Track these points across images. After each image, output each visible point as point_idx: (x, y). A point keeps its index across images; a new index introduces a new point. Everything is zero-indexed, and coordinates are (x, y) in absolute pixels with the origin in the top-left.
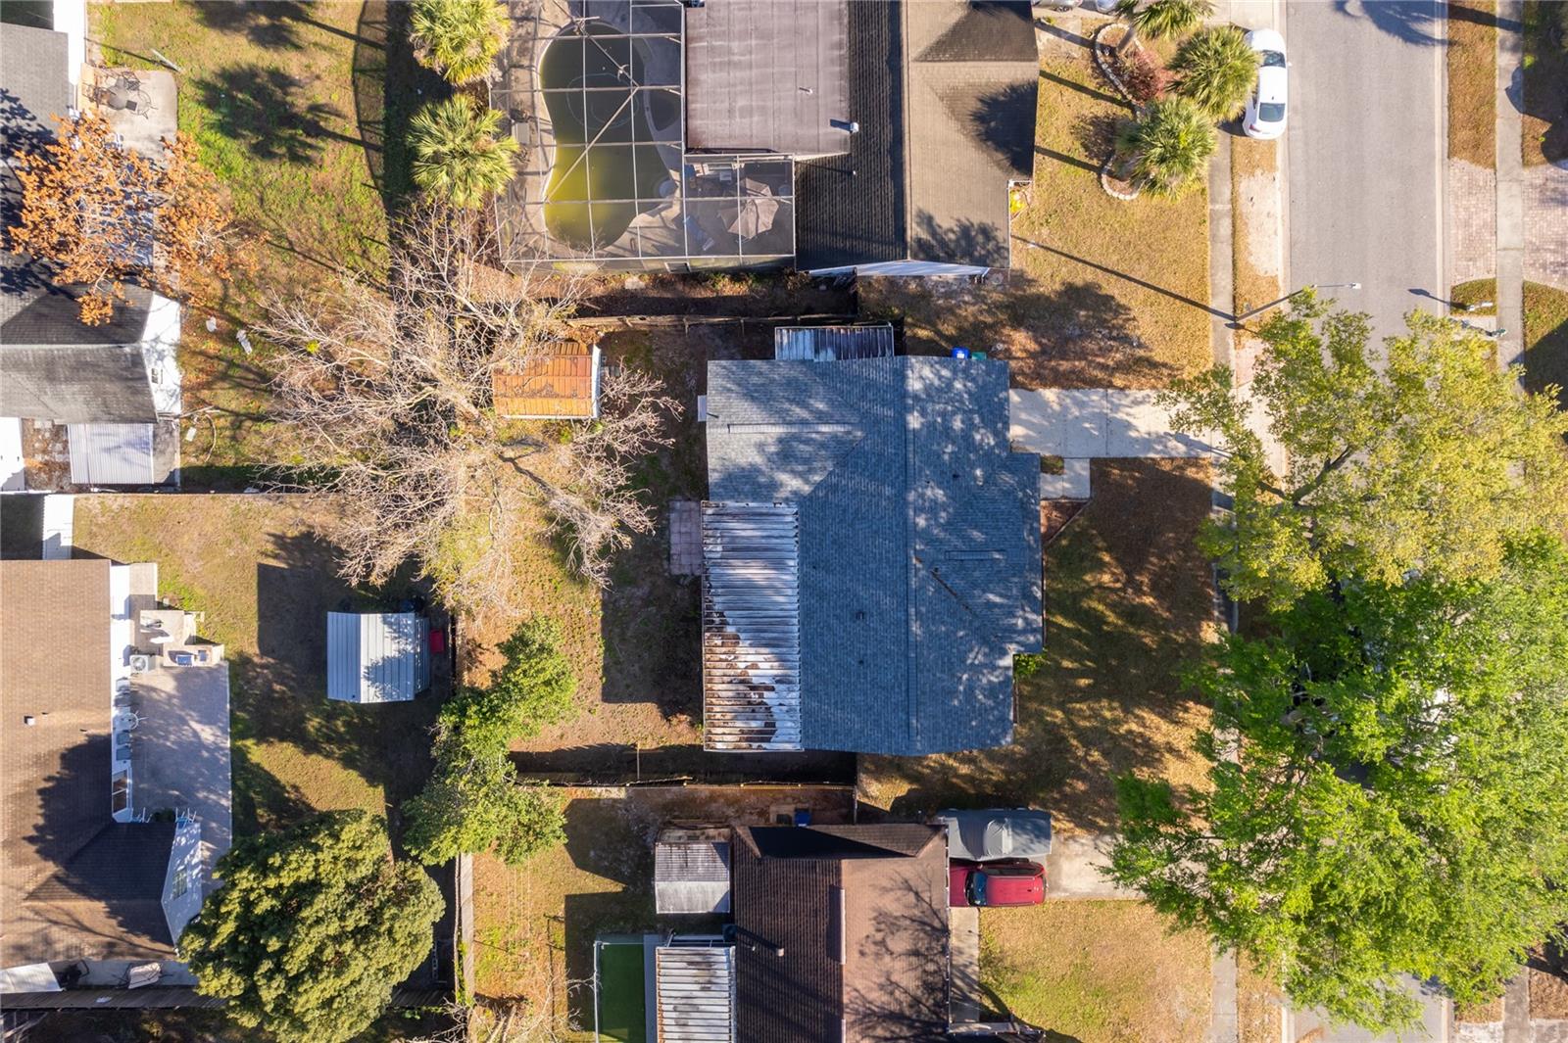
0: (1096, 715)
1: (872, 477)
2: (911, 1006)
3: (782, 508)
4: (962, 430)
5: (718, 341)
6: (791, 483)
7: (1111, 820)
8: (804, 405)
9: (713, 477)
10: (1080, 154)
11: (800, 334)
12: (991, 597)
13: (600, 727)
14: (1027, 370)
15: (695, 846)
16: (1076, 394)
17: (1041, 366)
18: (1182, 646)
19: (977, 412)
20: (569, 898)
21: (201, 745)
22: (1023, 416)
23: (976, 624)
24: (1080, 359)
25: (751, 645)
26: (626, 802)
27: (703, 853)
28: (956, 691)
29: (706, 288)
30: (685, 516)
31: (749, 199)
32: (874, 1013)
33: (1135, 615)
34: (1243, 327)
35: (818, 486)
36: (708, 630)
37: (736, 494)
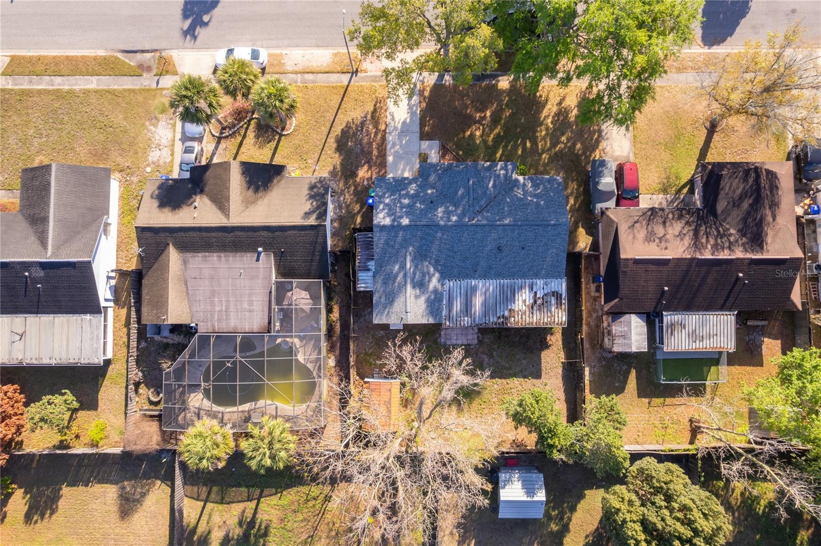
0: (544, 138)
1: (432, 242)
2: (690, 226)
3: (446, 287)
4: (409, 199)
5: (362, 320)
6: (434, 283)
7: (594, 131)
8: (396, 277)
9: (431, 321)
10: (273, 144)
11: (360, 278)
12: (490, 185)
13: (554, 380)
14: (377, 170)
15: (614, 332)
16: (389, 147)
17: (375, 163)
18: (510, 98)
19: (400, 192)
20: (639, 396)
23: (503, 193)
24: (372, 145)
25: (514, 303)
26: (591, 367)
27: (617, 328)
29: (335, 326)
30: (448, 337)
31: (293, 303)
32: (695, 243)
33: (495, 120)
34: (357, 69)
35: (436, 269)
36: (507, 324)
37: (439, 310)
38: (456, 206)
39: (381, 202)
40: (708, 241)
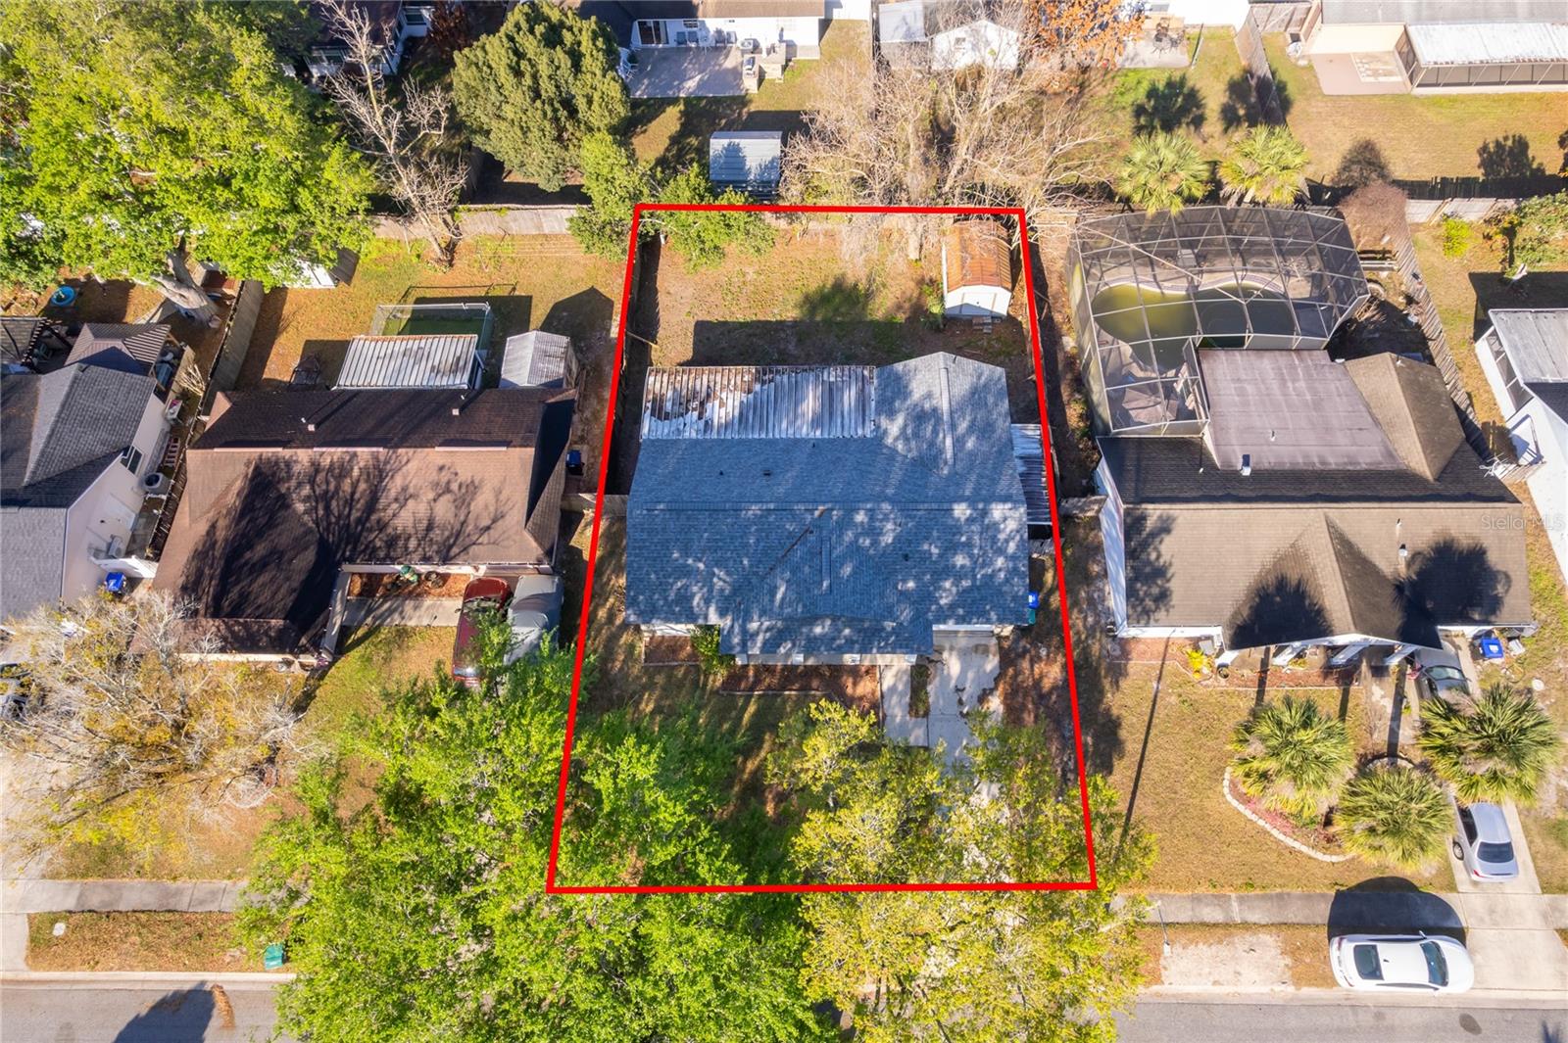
2: (379, 521)
3: (870, 425)
4: (954, 566)
6: (894, 428)
8: (971, 429)
9: (899, 367)
11: (1037, 446)
13: (674, 320)
14: (1020, 678)
15: (563, 363)
17: (1026, 695)
19: (974, 585)
20: (529, 298)
21: (683, 80)
22: (971, 675)
23: (754, 580)
25: (742, 402)
26: (607, 339)
27: (556, 369)
28: (688, 556)
29: (1071, 395)
32: (382, 480)
35: (894, 450)
36: (757, 371)
37: (883, 387)
38: (855, 549)
39: (1013, 558)
40: (355, 486)
